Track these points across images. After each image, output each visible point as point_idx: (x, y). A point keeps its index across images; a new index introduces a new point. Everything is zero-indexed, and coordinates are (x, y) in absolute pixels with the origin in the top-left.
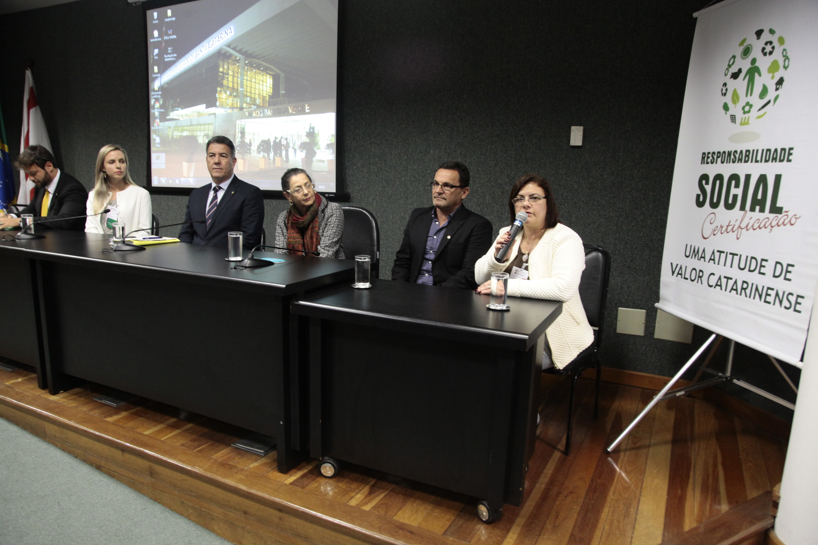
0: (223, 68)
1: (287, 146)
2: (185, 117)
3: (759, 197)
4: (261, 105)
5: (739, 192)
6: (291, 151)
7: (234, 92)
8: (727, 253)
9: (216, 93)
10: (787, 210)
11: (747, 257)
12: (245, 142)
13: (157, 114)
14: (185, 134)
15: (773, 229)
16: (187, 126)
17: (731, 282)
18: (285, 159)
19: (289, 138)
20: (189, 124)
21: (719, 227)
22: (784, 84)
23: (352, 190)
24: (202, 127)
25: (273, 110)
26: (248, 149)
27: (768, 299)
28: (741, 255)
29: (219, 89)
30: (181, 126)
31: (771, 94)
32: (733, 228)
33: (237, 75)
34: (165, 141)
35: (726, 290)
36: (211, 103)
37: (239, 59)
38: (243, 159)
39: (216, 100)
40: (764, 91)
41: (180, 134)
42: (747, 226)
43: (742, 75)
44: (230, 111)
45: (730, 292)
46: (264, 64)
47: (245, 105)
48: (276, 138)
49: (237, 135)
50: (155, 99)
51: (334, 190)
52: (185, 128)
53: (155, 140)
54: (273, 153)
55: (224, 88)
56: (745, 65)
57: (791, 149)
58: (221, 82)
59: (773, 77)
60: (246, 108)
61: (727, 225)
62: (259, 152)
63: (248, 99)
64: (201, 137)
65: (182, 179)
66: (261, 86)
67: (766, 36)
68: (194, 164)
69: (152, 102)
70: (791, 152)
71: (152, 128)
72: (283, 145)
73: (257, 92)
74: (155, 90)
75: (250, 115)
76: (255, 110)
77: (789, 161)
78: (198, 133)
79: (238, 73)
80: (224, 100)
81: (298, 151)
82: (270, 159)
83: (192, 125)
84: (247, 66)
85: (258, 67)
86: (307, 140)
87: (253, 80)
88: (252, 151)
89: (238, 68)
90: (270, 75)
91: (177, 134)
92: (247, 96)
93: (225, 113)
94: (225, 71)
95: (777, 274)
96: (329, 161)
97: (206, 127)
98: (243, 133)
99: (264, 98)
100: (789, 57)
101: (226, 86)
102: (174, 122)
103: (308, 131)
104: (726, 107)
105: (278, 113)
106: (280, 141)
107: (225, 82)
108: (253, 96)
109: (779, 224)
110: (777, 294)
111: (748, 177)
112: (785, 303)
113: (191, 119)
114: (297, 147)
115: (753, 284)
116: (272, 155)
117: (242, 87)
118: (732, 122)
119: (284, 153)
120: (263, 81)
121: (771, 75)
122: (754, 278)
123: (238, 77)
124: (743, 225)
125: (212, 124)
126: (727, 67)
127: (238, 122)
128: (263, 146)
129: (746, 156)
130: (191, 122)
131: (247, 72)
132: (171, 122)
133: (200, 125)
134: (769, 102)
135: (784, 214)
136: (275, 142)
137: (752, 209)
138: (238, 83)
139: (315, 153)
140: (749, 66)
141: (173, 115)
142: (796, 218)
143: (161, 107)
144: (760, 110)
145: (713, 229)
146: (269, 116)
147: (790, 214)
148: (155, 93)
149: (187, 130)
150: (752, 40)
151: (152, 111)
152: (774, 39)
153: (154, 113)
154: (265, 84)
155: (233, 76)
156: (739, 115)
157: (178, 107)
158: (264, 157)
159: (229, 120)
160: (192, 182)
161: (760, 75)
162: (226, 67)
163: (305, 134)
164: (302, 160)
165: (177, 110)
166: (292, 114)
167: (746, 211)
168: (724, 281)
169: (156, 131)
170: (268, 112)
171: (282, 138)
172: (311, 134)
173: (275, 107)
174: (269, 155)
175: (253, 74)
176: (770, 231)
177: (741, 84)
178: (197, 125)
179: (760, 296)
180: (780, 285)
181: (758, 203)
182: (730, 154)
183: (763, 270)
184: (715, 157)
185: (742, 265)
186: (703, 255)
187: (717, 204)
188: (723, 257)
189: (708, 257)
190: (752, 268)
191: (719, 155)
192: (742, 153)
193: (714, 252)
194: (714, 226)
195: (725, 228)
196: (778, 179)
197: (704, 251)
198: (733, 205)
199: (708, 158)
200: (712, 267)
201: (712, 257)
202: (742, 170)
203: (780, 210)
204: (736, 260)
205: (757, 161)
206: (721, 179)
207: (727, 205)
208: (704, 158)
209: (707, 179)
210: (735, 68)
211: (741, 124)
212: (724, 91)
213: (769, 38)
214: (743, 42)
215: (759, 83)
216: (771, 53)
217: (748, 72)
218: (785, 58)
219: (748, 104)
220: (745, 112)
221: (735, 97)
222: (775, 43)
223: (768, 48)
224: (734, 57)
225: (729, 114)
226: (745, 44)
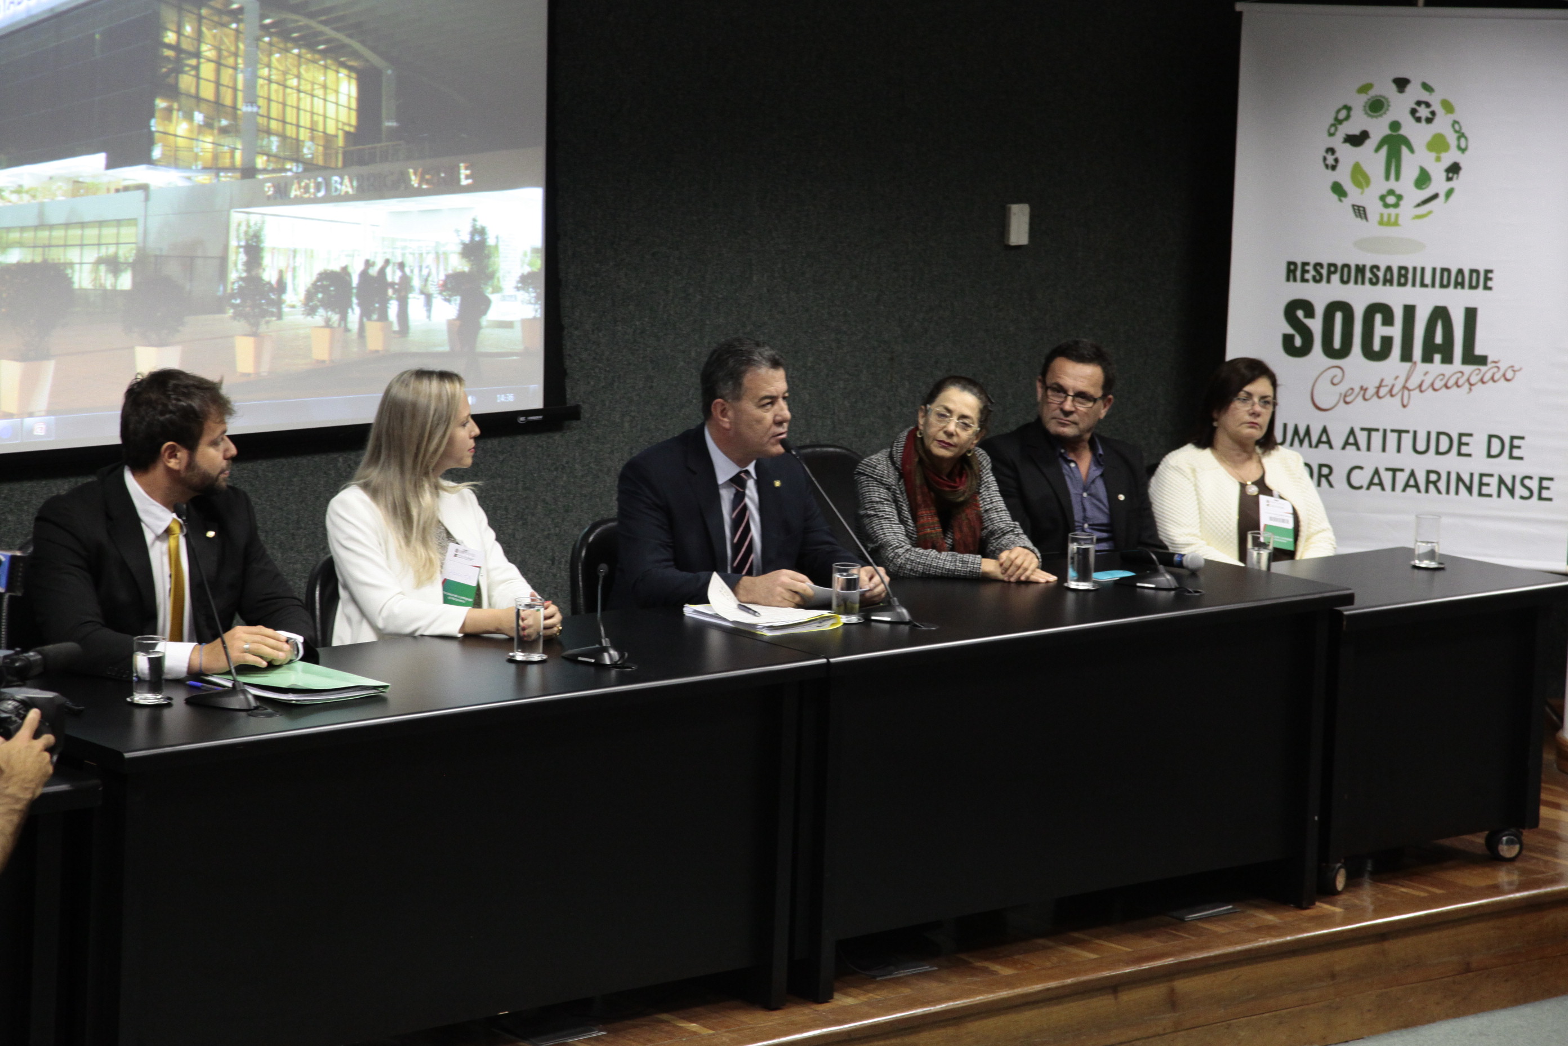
0: (179, 32)
1: (404, 288)
2: (14, 198)
3: (1439, 339)
4: (320, 161)
5: (1396, 332)
6: (415, 303)
7: (221, 116)
8: (1385, 431)
9: (152, 115)
10: (1496, 360)
11: (1429, 433)
12: (259, 279)
14: (13, 257)
15: (1473, 388)
16: (23, 229)
17: (1402, 478)
18: (396, 327)
19: (409, 261)
20: (32, 221)
21: (1357, 389)
22: (1462, 173)
23: (575, 393)
24: (91, 233)
25: (360, 178)
26: (272, 303)
27: (1485, 490)
28: (1415, 433)
29: (161, 103)
31: (1439, 183)
32: (1391, 391)
33: (231, 61)
35: (1393, 489)
36: (130, 147)
37: (241, 10)
38: (254, 335)
39: (149, 141)
40: (1423, 179)
42: (1420, 386)
43: (1370, 144)
44: (204, 179)
45: (1404, 490)
46: (329, 32)
47: (260, 162)
48: (368, 264)
49: (232, 257)
51: (538, 403)
52: (15, 236)
54: (357, 310)
55: (184, 100)
56: (1378, 128)
57: (1487, 272)
58: (171, 80)
59: (1438, 159)
60: (265, 171)
61: (1377, 384)
62: (311, 311)
63: (275, 143)
64: (87, 268)
66: (319, 104)
67: (1414, 92)
68: (49, 367)
70: (1490, 275)
72: (392, 285)
73: (305, 120)
75: (281, 195)
76: (298, 177)
77: (1486, 288)
78: (73, 255)
79: (236, 55)
80: (181, 142)
81: (438, 301)
82: (347, 330)
83: (41, 226)
84: (270, 35)
85: (309, 41)
86: (463, 266)
87: (293, 82)
88: (285, 309)
89: (237, 39)
90: (350, 68)
92: (269, 132)
93: (183, 183)
94: (185, 45)
95: (1494, 453)
96: (524, 322)
97: (109, 233)
98: (254, 251)
99: (328, 140)
100: (1467, 134)
101: (189, 95)
103: (467, 239)
104: (1338, 190)
105: (375, 188)
106: (382, 272)
107: (186, 82)
108: (290, 131)
109: (1485, 379)
110: (1501, 481)
111: (1409, 312)
112: (1520, 490)
113: (42, 205)
114: (433, 289)
115: (1449, 473)
116: (354, 315)
117: (252, 101)
118: (1356, 216)
119: (393, 309)
120: (325, 87)
121: (1433, 155)
122: (1450, 464)
123: (235, 68)
124: (1411, 385)
125: (132, 222)
126: (1332, 121)
127: (237, 217)
128: (324, 289)
129: (1400, 275)
130: (41, 214)
131: (270, 54)
133: (83, 225)
134: (1435, 196)
135: (1490, 365)
136: (364, 275)
137: (1427, 358)
138: (235, 89)
139: (487, 303)
140: (1388, 132)
142: (1514, 371)
144: (1418, 205)
145: (1341, 394)
146: (346, 198)
147: (1503, 366)
149: (20, 244)
150: (1390, 91)
152: (1434, 101)
154: (331, 97)
155: (219, 64)
156: (1374, 209)
158: (328, 324)
159: (200, 207)
161: (1412, 150)
162: (188, 29)
163: (459, 248)
164: (450, 323)
166: (419, 192)
167: (1415, 363)
168: (1387, 477)
170: (345, 185)
171: (387, 262)
172: (477, 248)
173: (365, 170)
174: (344, 318)
175: (290, 60)
176: (1468, 390)
177: (1370, 156)
178: (67, 226)
179: (1469, 489)
180: (1504, 467)
181: (1438, 349)
182: (1360, 270)
183: (1464, 450)
184: (1323, 272)
185: (1421, 446)
186: (1325, 439)
187: (1344, 351)
188: (1377, 438)
189: (1338, 441)
190: (1442, 449)
191: (1332, 268)
192: (1389, 269)
193: (1352, 432)
194: (1343, 388)
195: (1371, 391)
196: (1471, 315)
197: (1325, 430)
198: (1383, 354)
199: (1304, 271)
200: (1352, 457)
201: (1351, 440)
202: (1396, 297)
203: (1482, 360)
204: (1407, 440)
205: (1423, 285)
206: (1347, 309)
207: (1369, 353)
208: (1293, 271)
209: (1309, 309)
210: (1353, 128)
211: (1381, 223)
212: (1330, 160)
213: (1425, 96)
214: (1364, 89)
215: (1410, 165)
216: (1429, 121)
217: (1385, 141)
218: (1461, 135)
219: (1391, 192)
220: (1386, 206)
221: (1360, 177)
222: (1436, 107)
223: (1423, 112)
224: (1348, 108)
225: (1348, 202)
226: (1373, 93)
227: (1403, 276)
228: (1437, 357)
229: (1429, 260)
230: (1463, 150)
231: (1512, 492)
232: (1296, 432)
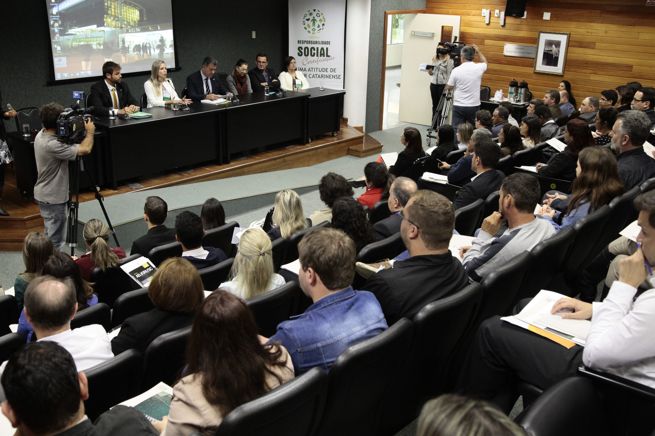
0: (107, 3)
1: (150, 47)
2: (81, 33)
3: (322, 53)
4: (134, 26)
5: (316, 52)
6: (152, 50)
7: (116, 18)
8: (315, 68)
9: (104, 18)
10: (331, 56)
11: (321, 68)
12: (125, 46)
13: (56, 31)
14: (82, 43)
15: (328, 61)
16: (83, 38)
17: (317, 76)
18: (149, 54)
19: (150, 43)
20: (85, 37)
21: (310, 61)
22: (325, 25)
23: (181, 65)
24: (95, 39)
25: (141, 29)
26: (127, 50)
27: (330, 77)
29: (105, 16)
30: (79, 39)
31: (321, 27)
32: (315, 62)
33: (117, 8)
34: (66, 50)
35: (316, 78)
36: (101, 24)
38: (125, 56)
39: (104, 23)
40: (319, 26)
41: (78, 44)
42: (320, 61)
43: (310, 20)
44: (114, 29)
45: (318, 78)
46: (134, 3)
47: (123, 26)
48: (143, 43)
49: (120, 43)
50: (54, 20)
51: (174, 67)
52: (82, 40)
53: (56, 48)
54: (142, 51)
55: (109, 15)
56: (311, 18)
57: (329, 42)
58: (107, 12)
59: (321, 23)
60: (124, 27)
62: (134, 52)
63: (126, 22)
64: (95, 45)
65: (82, 73)
66: (133, 16)
67: (317, 12)
68: (90, 62)
69: (52, 22)
71: (53, 41)
72: (148, 47)
73: (131, 18)
74: (54, 14)
75: (127, 32)
76: (130, 28)
77: (329, 44)
78: (92, 43)
79: (118, 7)
80: (109, 23)
81: (156, 50)
82: (141, 55)
83: (87, 38)
84: (123, 3)
85: (130, 4)
86: (160, 43)
87: (128, 12)
88: (130, 52)
89: (118, 4)
90: (138, 9)
91: (75, 44)
92: (124, 21)
93: (111, 30)
94: (109, 6)
95: (332, 71)
96: (171, 53)
97: (98, 39)
98: (123, 41)
99: (135, 22)
101: (110, 14)
102: (73, 36)
103: (160, 39)
104: (305, 28)
105: (144, 30)
106: (146, 45)
107: (109, 12)
108: (128, 20)
109: (330, 59)
110: (333, 76)
111: (318, 48)
112: (336, 77)
113: (86, 34)
114: (155, 48)
115: (325, 75)
116: (142, 53)
117: (121, 15)
118: (308, 32)
119: (148, 51)
120: (134, 13)
122: (325, 73)
123: (118, 9)
124: (318, 60)
125: (102, 37)
126: (304, 17)
127: (120, 36)
128: (136, 48)
130: (86, 36)
131: (124, 7)
132: (70, 36)
133: (94, 38)
134: (321, 29)
136: (143, 45)
137: (321, 56)
138: (118, 13)
139: (164, 50)
140: (313, 18)
141: (70, 31)
142: (334, 58)
143: (60, 26)
144: (318, 31)
146: (139, 32)
148: (53, 17)
149: (83, 41)
150: (313, 11)
151: (51, 29)
152: (320, 13)
153: (54, 30)
154: (135, 14)
155: (115, 9)
156: (311, 31)
157: (75, 26)
159: (113, 33)
160: (89, 73)
161: (317, 21)
162: (109, 3)
163: (159, 40)
164: (158, 53)
165: (74, 28)
166: (151, 31)
167: (319, 57)
168: (315, 76)
169: (56, 43)
170: (138, 30)
171: (147, 43)
172: (162, 40)
173: (142, 27)
174: (140, 53)
175: (127, 8)
177: (310, 23)
178: (91, 38)
179: (328, 77)
180: (333, 74)
181: (322, 54)
182: (310, 42)
183: (327, 71)
184: (304, 42)
185: (320, 71)
186: (305, 70)
187: (308, 55)
188: (313, 69)
189: (307, 70)
190: (324, 71)
191: (305, 41)
192: (314, 41)
193: (309, 68)
194: (308, 61)
195: (312, 62)
196: (327, 49)
197: (305, 68)
198: (314, 56)
199: (301, 42)
200: (310, 72)
201: (309, 70)
202: (315, 46)
203: (329, 56)
204: (318, 69)
205: (319, 44)
206: (308, 48)
207: (311, 55)
208: (299, 42)
209: (302, 48)
210: (307, 18)
211: (312, 34)
212: (304, 23)
213: (318, 12)
214: (309, 11)
215: (317, 24)
216: (319, 17)
217: (312, 20)
218: (324, 19)
219: (314, 29)
220: (313, 31)
221: (309, 26)
222: (320, 14)
223: (318, 15)
224: (306, 15)
225: (307, 30)
226: (310, 12)
227: (316, 43)
228: (322, 56)
229: (320, 40)
230: (325, 21)
231: (334, 78)
232: (301, 69)
